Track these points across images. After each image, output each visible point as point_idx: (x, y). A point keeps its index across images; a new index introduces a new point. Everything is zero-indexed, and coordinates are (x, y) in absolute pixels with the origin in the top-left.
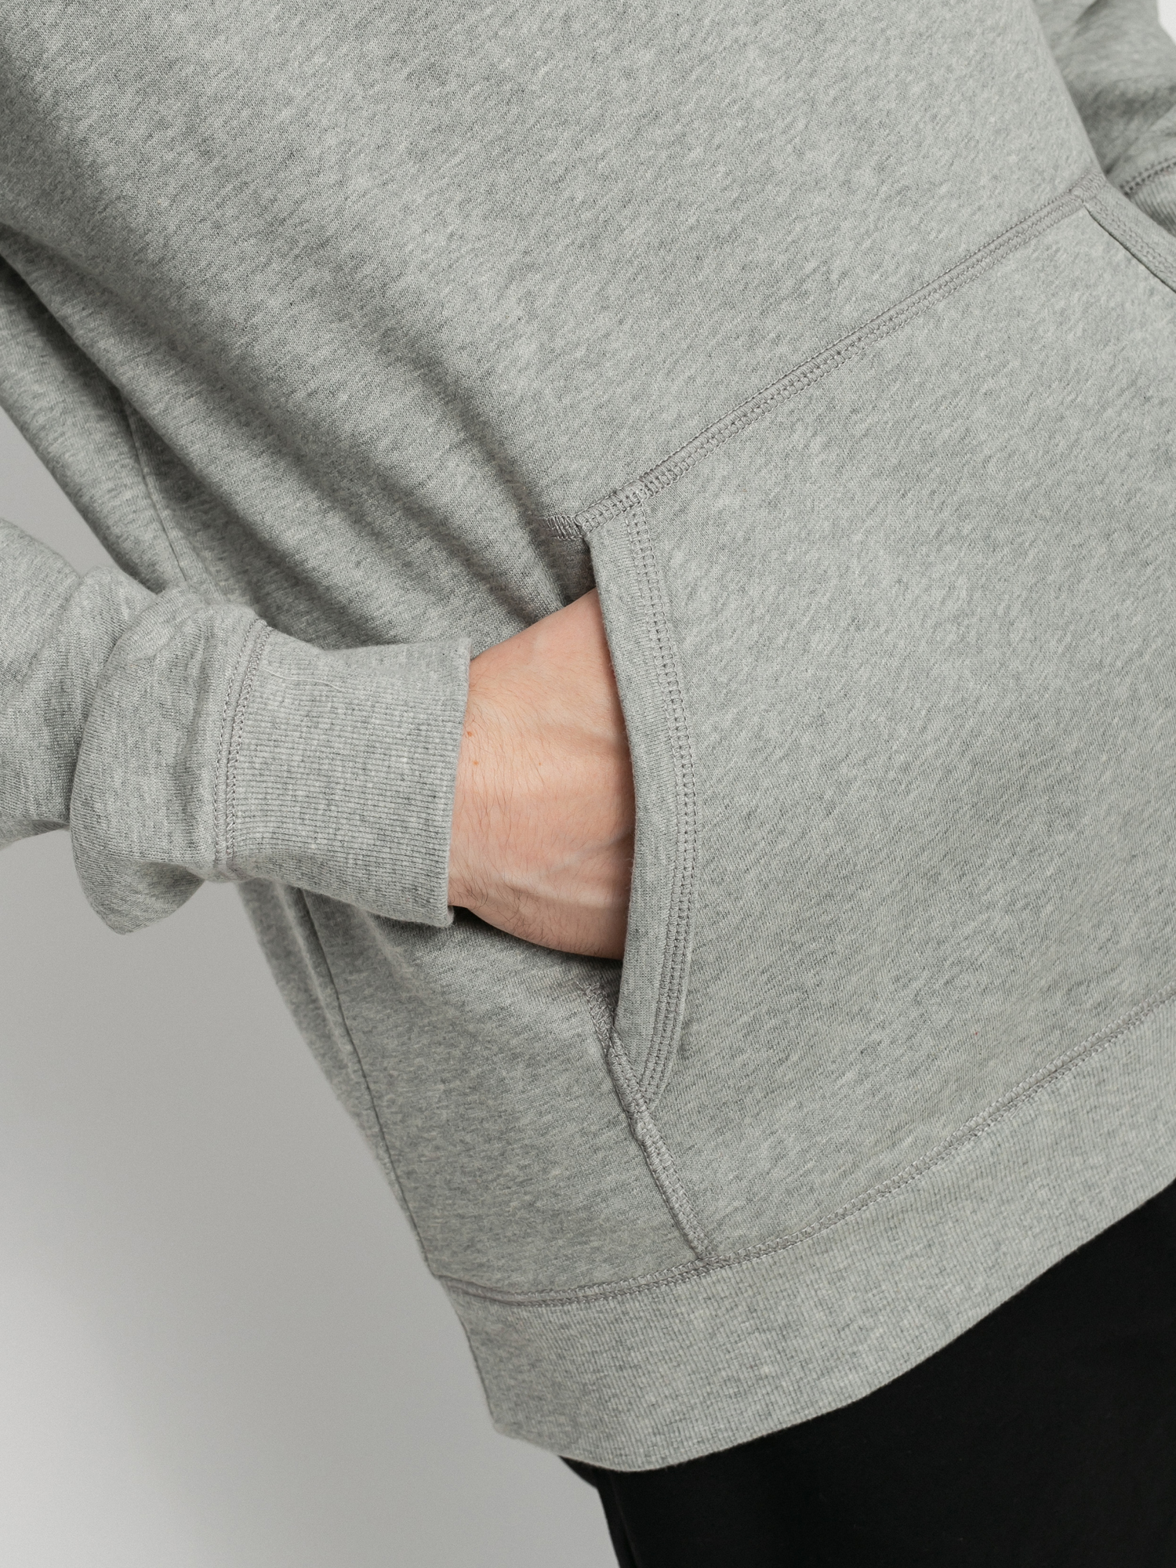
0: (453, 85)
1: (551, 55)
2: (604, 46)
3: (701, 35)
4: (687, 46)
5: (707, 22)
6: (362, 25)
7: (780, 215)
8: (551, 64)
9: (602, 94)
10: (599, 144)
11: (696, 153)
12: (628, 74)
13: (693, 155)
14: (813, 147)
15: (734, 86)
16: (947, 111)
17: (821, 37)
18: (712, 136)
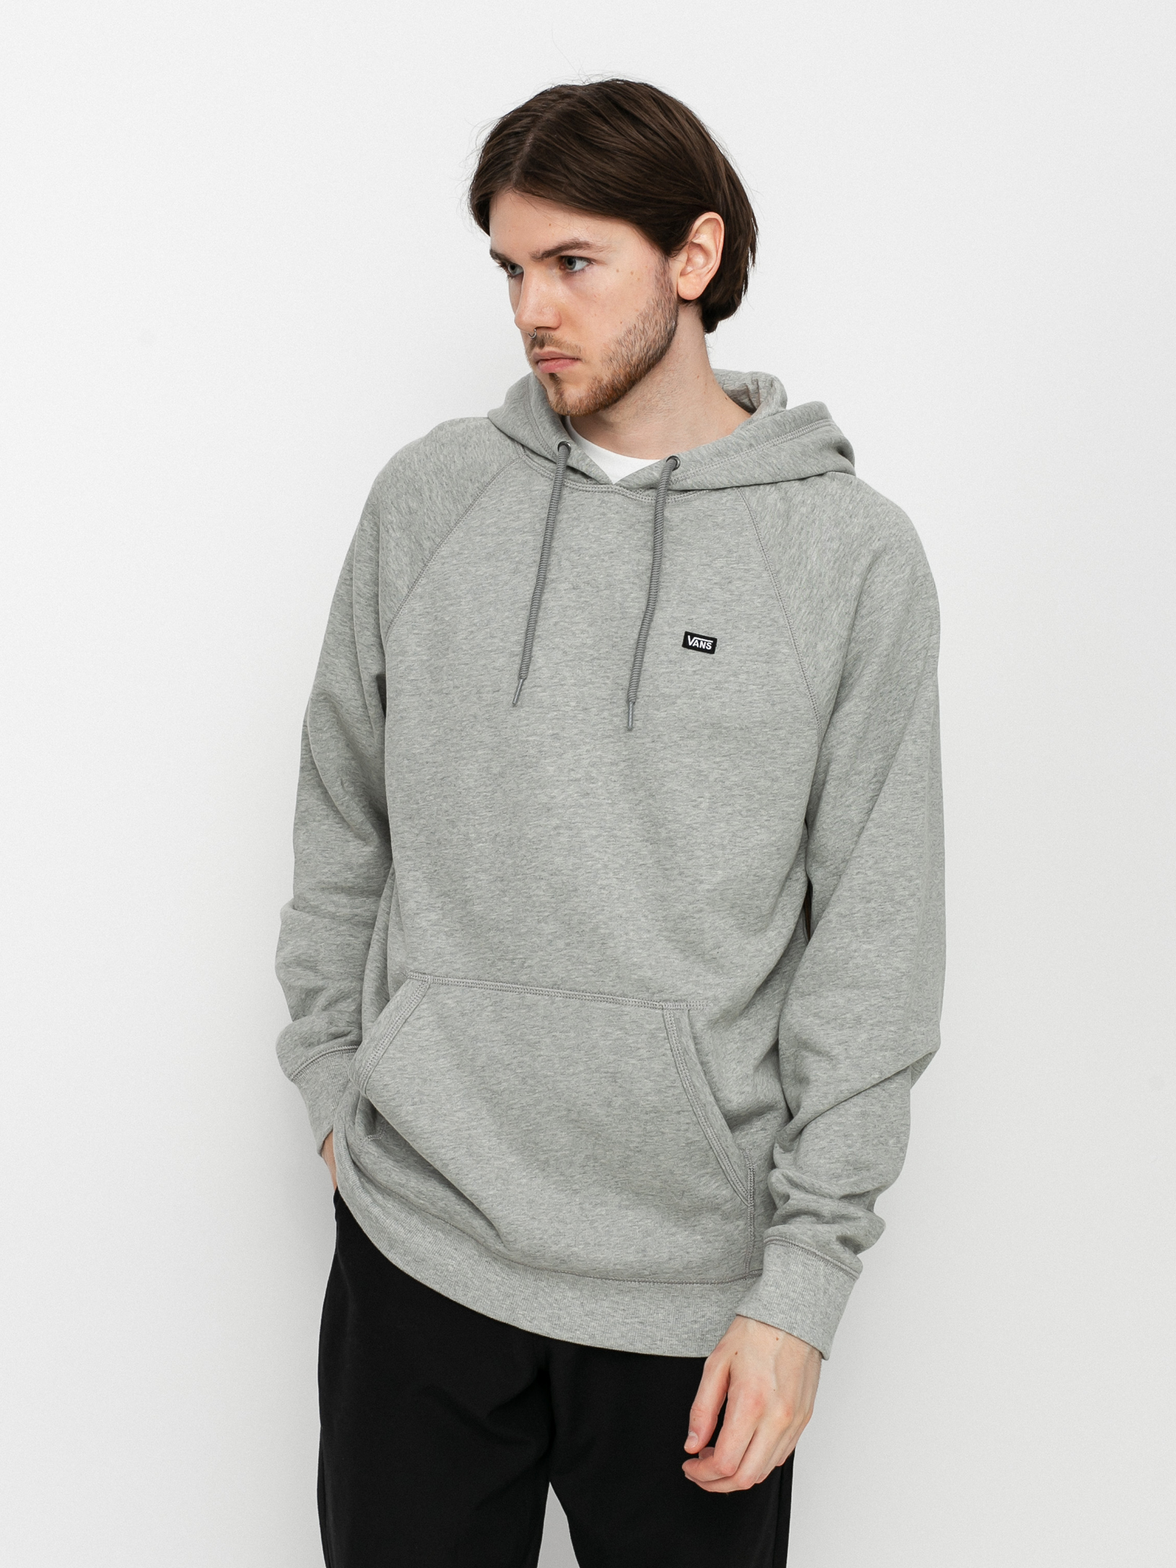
0: (455, 831)
1: (486, 842)
2: (502, 850)
3: (528, 867)
4: (522, 867)
5: (533, 864)
6: (445, 797)
7: (519, 935)
8: (484, 844)
9: (493, 863)
10: (483, 876)
11: (506, 899)
12: (503, 863)
13: (505, 899)
14: (546, 923)
15: (529, 888)
16: (613, 945)
17: (574, 893)
18: (513, 898)
